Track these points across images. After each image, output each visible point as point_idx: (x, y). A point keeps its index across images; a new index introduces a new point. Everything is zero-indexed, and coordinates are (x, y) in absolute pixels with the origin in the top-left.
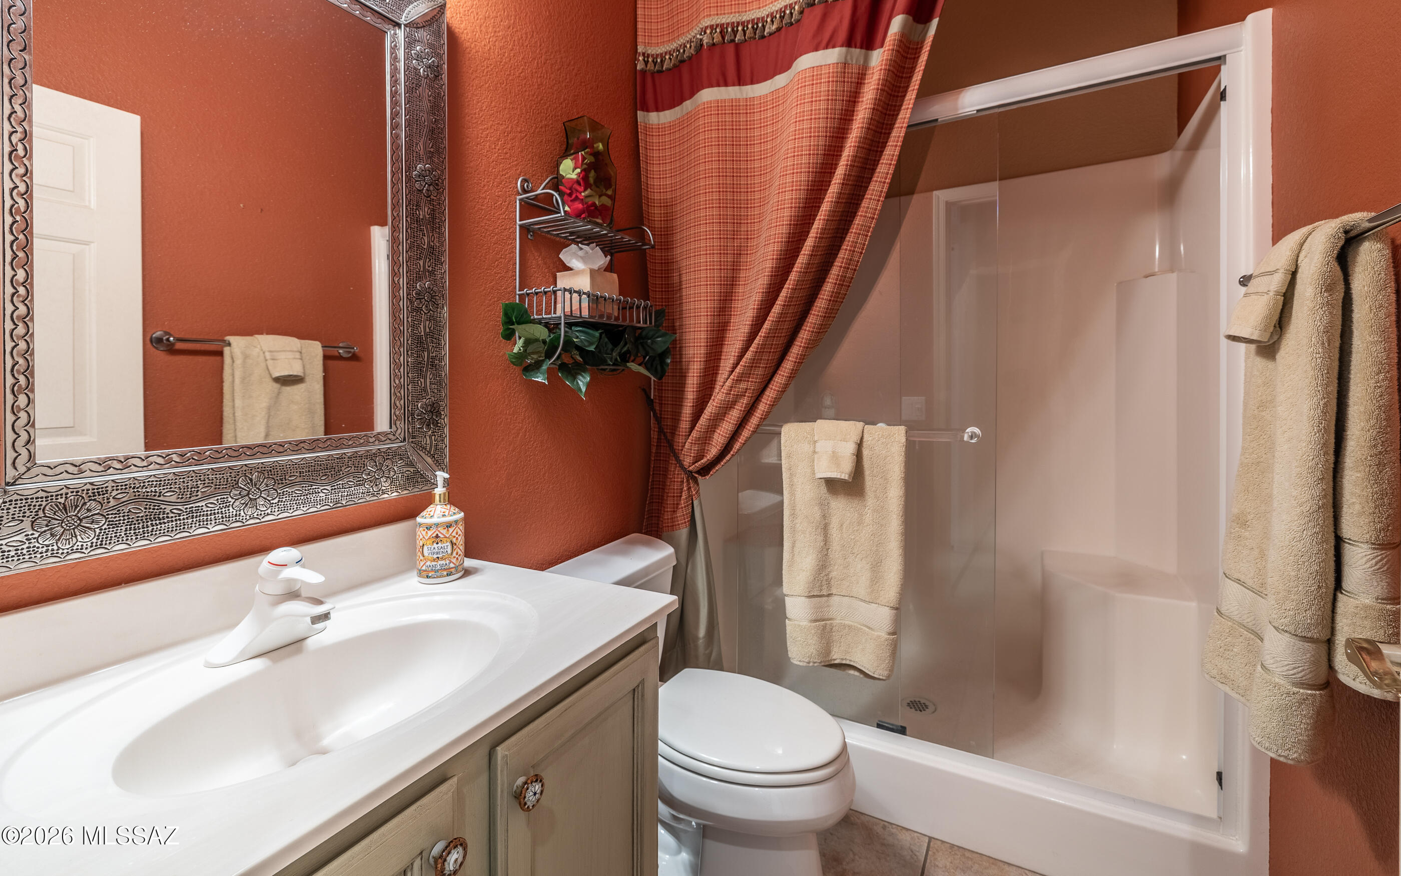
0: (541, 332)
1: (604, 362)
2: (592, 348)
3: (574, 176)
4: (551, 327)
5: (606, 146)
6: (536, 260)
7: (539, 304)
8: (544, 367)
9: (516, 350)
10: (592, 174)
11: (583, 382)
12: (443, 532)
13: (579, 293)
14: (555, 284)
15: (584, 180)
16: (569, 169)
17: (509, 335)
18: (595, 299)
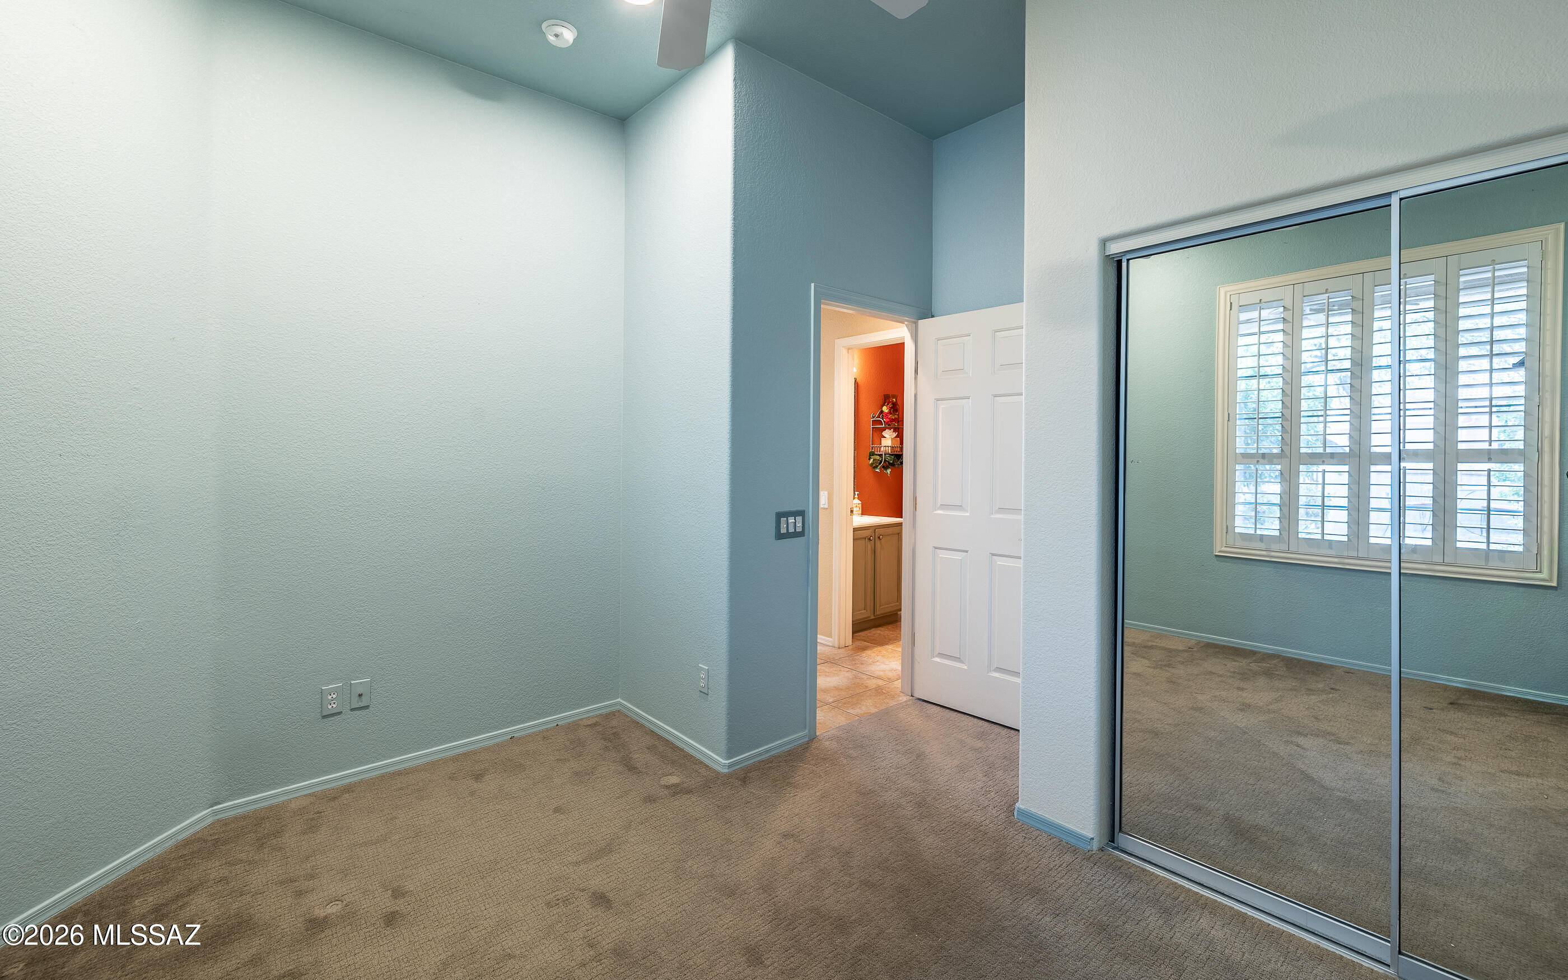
0: (878, 457)
1: (895, 465)
2: (891, 462)
3: (887, 411)
4: (880, 455)
5: (896, 400)
6: (876, 434)
7: (877, 450)
8: (879, 467)
9: (870, 462)
10: (892, 410)
11: (889, 471)
12: (857, 505)
13: (888, 447)
14: (881, 444)
15: (890, 413)
16: (885, 409)
17: (869, 459)
18: (892, 447)
